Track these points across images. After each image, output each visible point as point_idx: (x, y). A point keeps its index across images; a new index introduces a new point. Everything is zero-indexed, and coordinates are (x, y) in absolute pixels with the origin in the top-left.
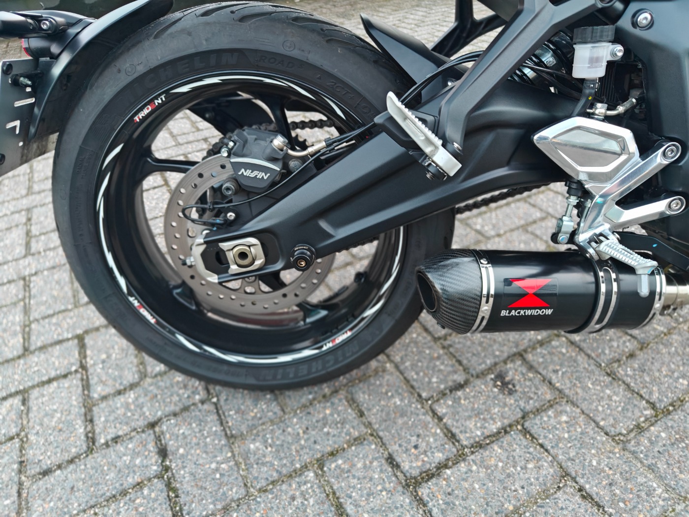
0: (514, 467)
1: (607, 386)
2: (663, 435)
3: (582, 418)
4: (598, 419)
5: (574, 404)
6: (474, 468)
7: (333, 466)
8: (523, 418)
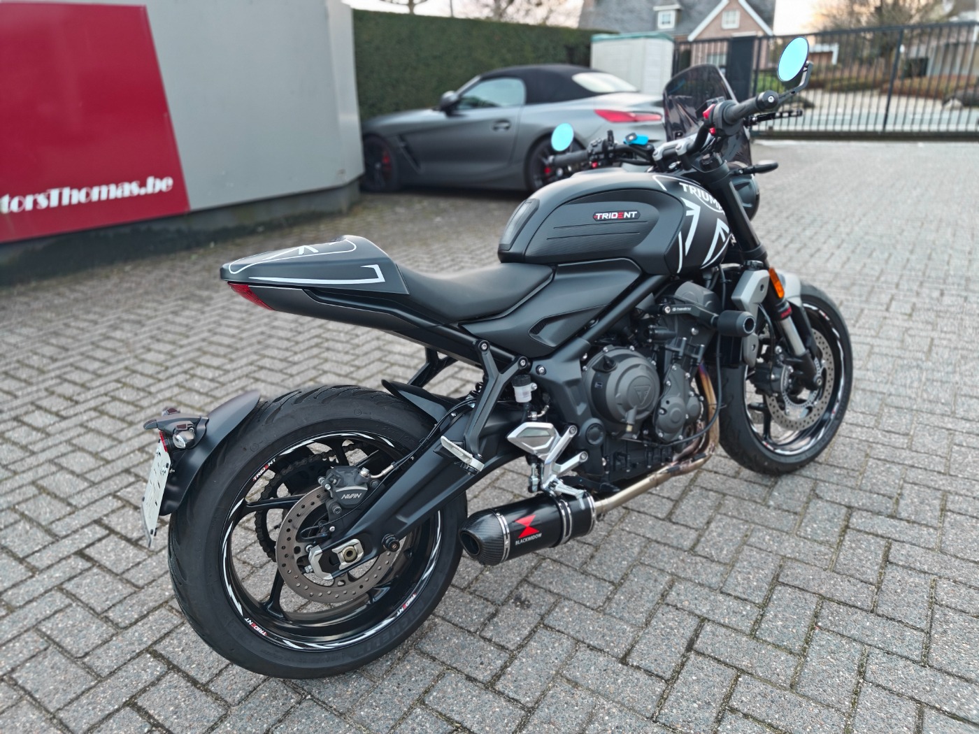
0: (547, 649)
1: (584, 581)
2: (622, 598)
3: (576, 606)
4: (585, 603)
5: (569, 599)
6: (524, 660)
7: (431, 698)
8: (542, 619)
